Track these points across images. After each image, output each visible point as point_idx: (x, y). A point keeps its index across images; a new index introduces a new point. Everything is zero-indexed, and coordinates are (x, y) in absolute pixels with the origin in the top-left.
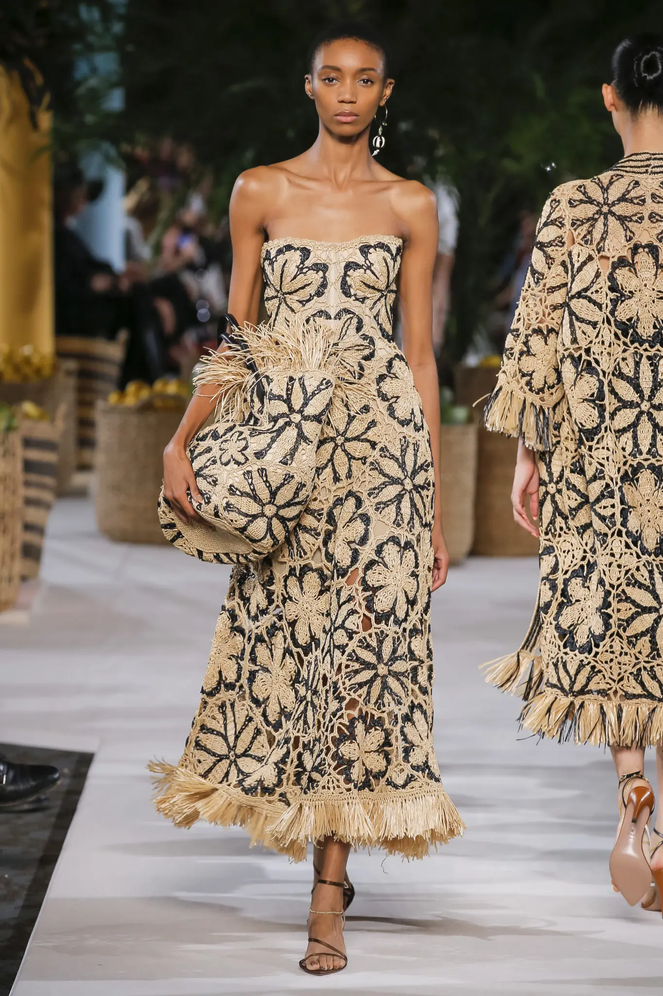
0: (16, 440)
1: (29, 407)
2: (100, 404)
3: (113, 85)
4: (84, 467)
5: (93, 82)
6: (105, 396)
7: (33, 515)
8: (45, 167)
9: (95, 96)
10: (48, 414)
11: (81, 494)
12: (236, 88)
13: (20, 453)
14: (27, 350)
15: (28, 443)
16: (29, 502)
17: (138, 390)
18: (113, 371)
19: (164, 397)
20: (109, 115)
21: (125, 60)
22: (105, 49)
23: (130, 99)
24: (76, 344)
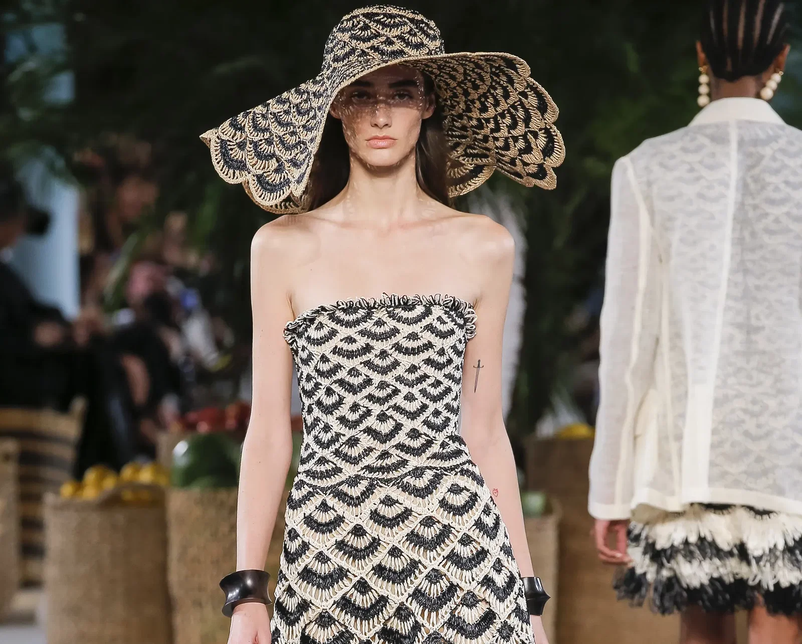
2: (50, 498)
3: (59, 69)
4: (31, 584)
5: (31, 65)
6: (56, 486)
11: (27, 619)
12: (223, 69)
17: (100, 479)
18: (67, 454)
19: (137, 487)
20: (54, 109)
21: (73, 33)
22: (47, 19)
23: (80, 85)
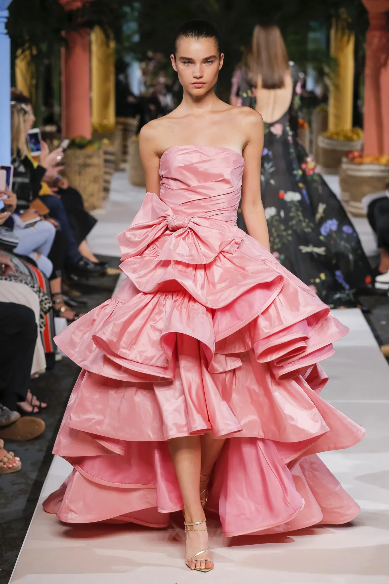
0: (101, 152)
1: (106, 141)
7: (107, 177)
8: (112, 61)
9: (129, 37)
10: (112, 142)
13: (103, 157)
14: (105, 122)
15: (106, 153)
16: (106, 173)
24: (122, 120)
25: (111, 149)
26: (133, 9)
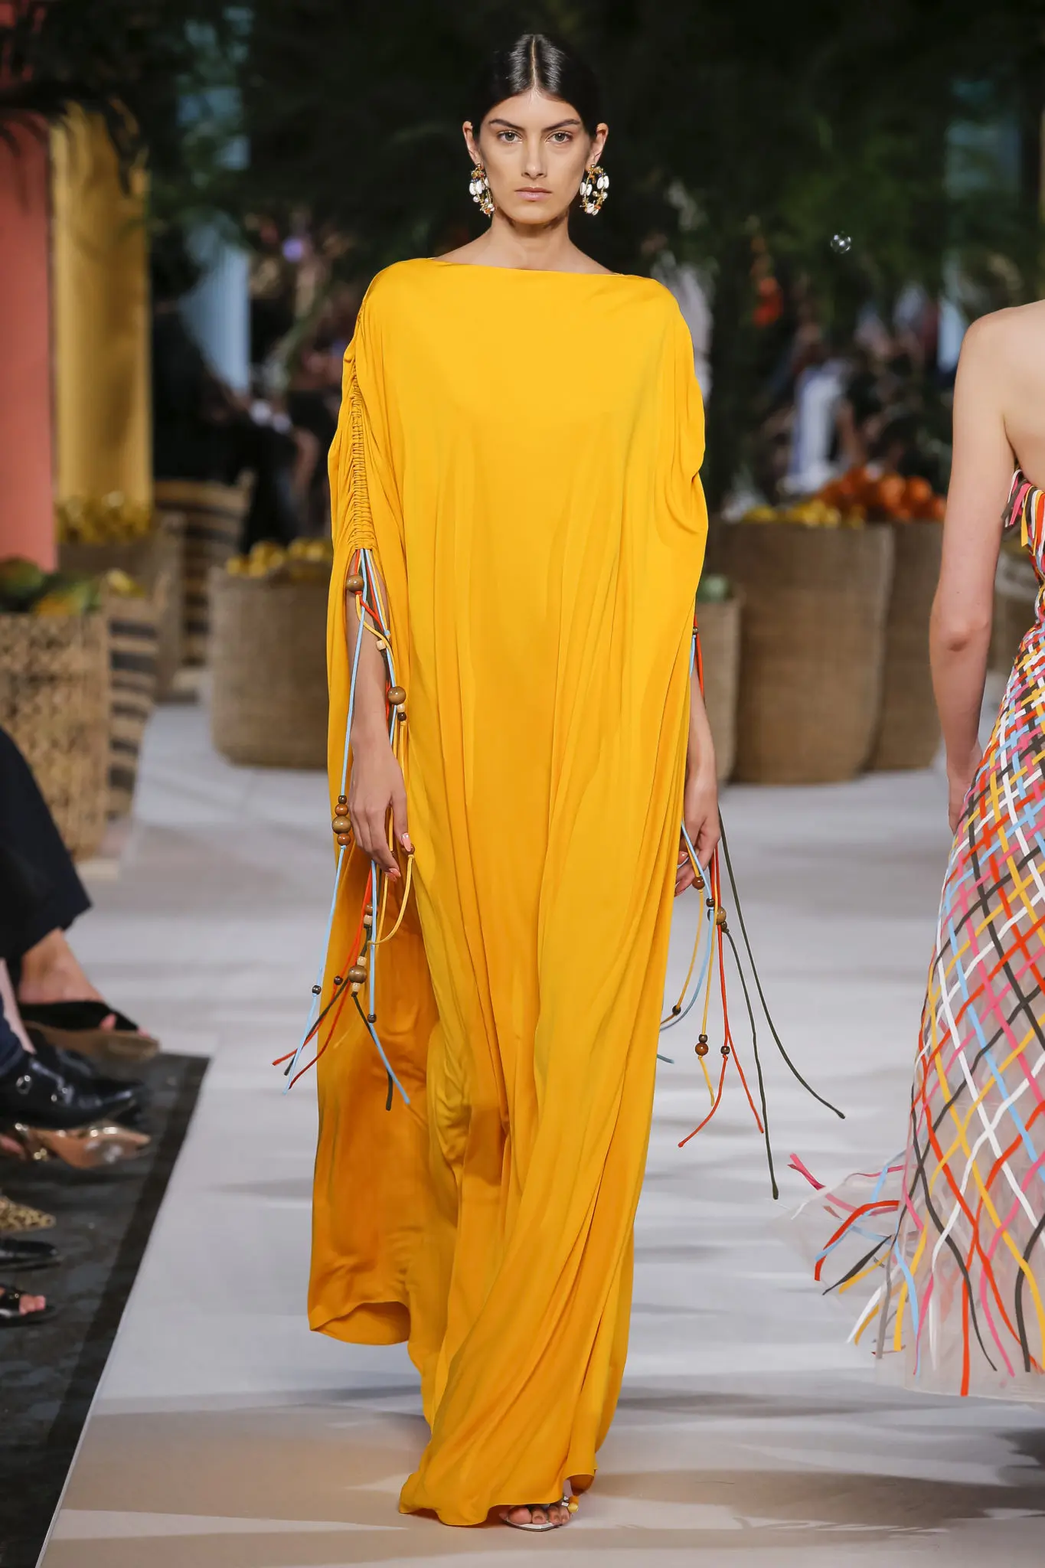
0: (99, 624)
1: (118, 579)
2: (216, 575)
3: (232, 133)
4: (194, 661)
5: (206, 129)
6: (222, 564)
7: (124, 727)
8: (138, 246)
9: (209, 148)
10: (144, 587)
11: (189, 699)
12: (403, 136)
13: (107, 642)
14: (113, 500)
15: (118, 628)
16: (119, 710)
17: (268, 555)
18: (233, 528)
19: (304, 563)
20: (227, 174)
21: (249, 97)
22: (222, 82)
23: (255, 153)
24: (181, 490)
25: (138, 611)
26: (225, 33)
